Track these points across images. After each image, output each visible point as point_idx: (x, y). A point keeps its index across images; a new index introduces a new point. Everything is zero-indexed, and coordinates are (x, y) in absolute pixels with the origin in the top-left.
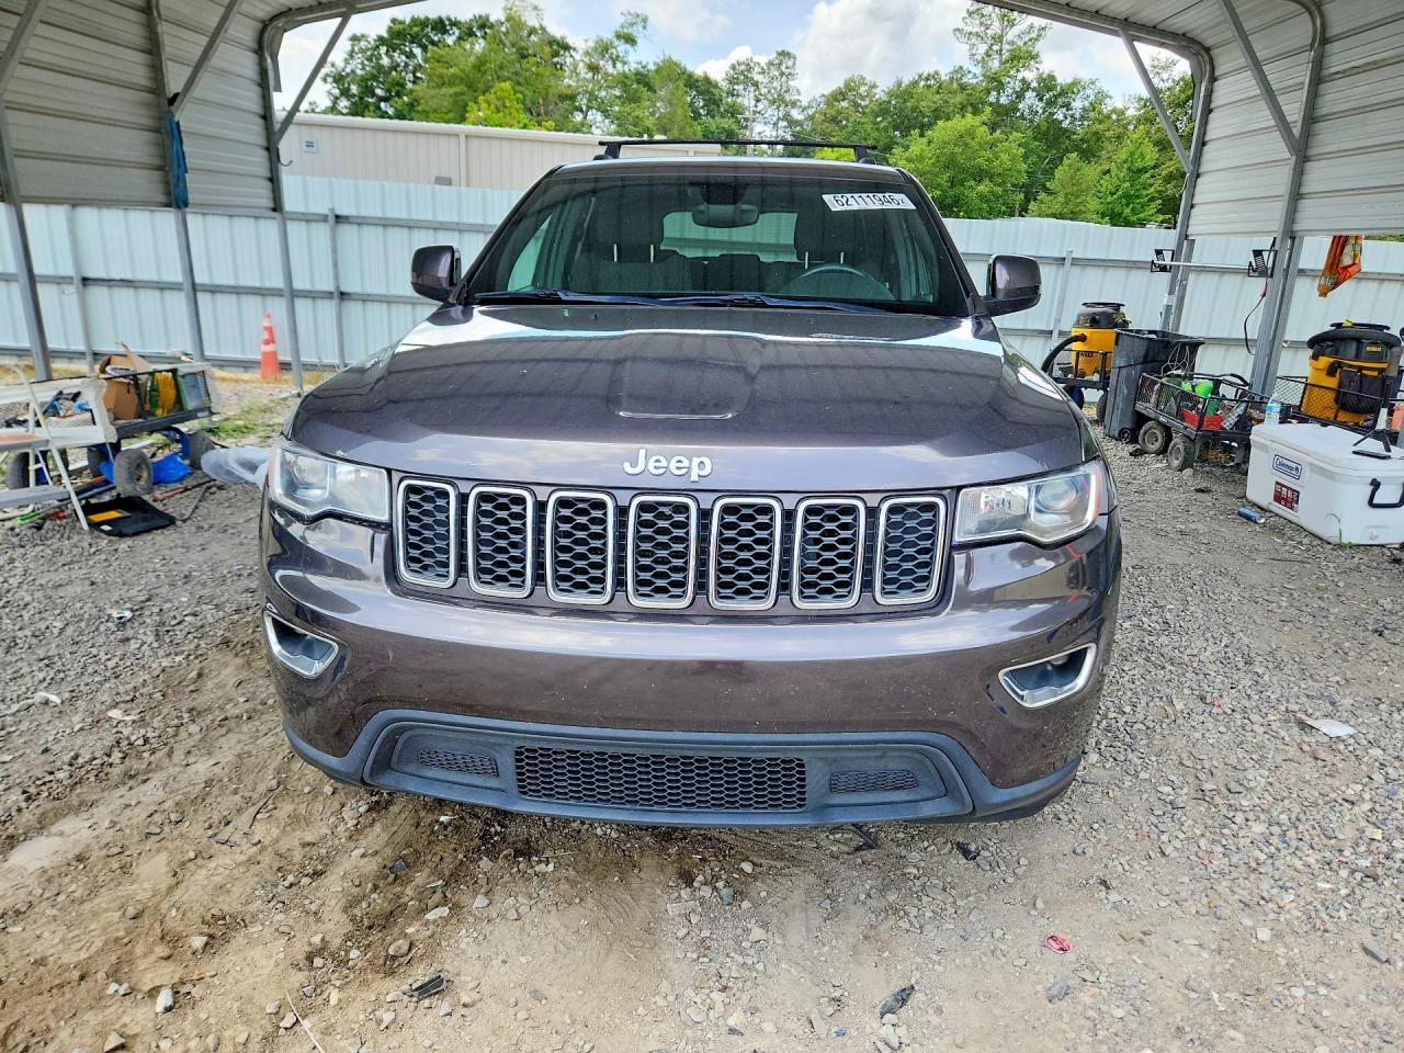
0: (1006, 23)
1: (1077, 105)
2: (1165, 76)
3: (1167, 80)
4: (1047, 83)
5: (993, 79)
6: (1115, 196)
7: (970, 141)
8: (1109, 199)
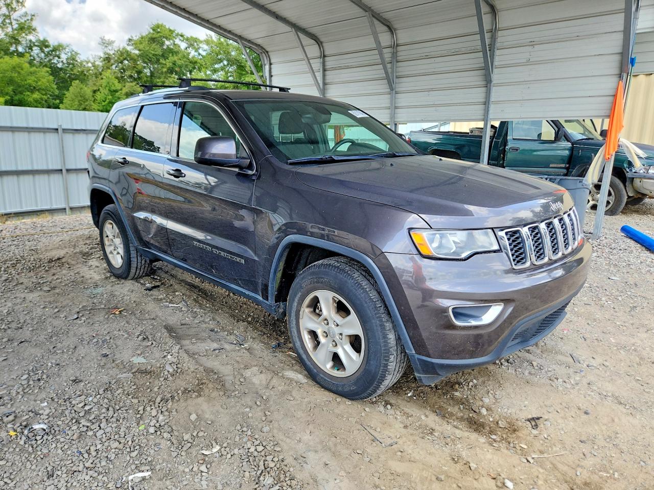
0: (10, 9)
1: (64, 57)
2: (110, 48)
3: (112, 50)
4: (43, 44)
5: (13, 37)
6: (106, 102)
7: (21, 71)
8: (103, 104)
